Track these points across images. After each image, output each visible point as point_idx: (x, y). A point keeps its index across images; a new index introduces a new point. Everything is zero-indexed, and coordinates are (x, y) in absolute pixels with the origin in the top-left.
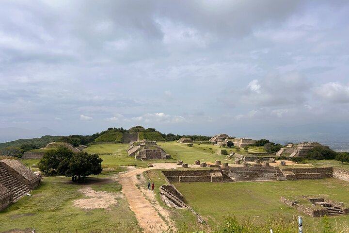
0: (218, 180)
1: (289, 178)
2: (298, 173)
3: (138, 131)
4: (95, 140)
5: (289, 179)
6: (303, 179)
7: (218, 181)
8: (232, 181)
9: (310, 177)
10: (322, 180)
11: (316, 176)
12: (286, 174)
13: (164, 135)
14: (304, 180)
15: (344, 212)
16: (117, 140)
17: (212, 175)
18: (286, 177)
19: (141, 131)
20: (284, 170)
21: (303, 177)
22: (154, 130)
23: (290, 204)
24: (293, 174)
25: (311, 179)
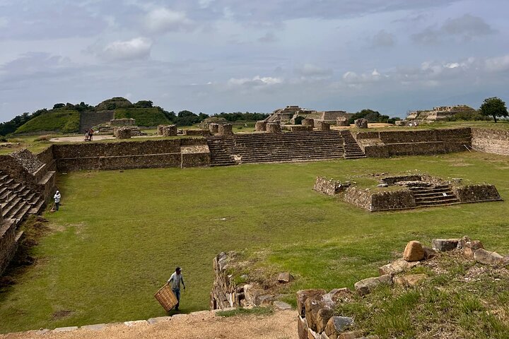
0: (198, 161)
1: (372, 153)
2: (392, 141)
3: (114, 107)
4: (20, 127)
5: (370, 156)
6: (404, 154)
7: (197, 166)
8: (234, 163)
9: (421, 149)
10: (446, 156)
11: (434, 148)
12: (363, 144)
13: (172, 114)
14: (406, 158)
15: (458, 198)
16: (66, 127)
17: (185, 151)
18: (364, 151)
19: (120, 107)
20: (361, 136)
21: (403, 150)
22: (149, 104)
23: (330, 191)
24: (381, 144)
25: (422, 154)
